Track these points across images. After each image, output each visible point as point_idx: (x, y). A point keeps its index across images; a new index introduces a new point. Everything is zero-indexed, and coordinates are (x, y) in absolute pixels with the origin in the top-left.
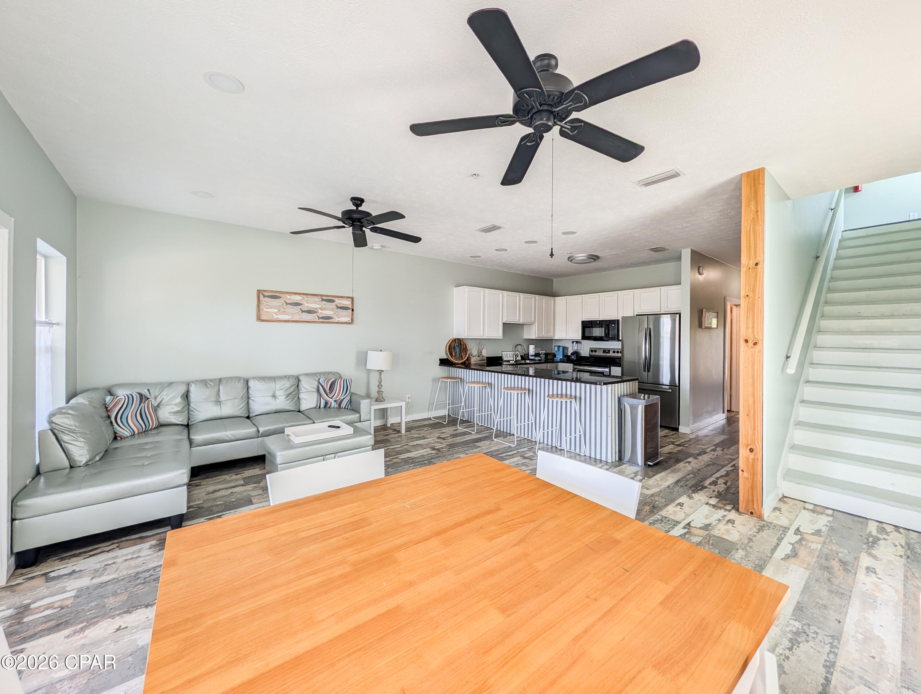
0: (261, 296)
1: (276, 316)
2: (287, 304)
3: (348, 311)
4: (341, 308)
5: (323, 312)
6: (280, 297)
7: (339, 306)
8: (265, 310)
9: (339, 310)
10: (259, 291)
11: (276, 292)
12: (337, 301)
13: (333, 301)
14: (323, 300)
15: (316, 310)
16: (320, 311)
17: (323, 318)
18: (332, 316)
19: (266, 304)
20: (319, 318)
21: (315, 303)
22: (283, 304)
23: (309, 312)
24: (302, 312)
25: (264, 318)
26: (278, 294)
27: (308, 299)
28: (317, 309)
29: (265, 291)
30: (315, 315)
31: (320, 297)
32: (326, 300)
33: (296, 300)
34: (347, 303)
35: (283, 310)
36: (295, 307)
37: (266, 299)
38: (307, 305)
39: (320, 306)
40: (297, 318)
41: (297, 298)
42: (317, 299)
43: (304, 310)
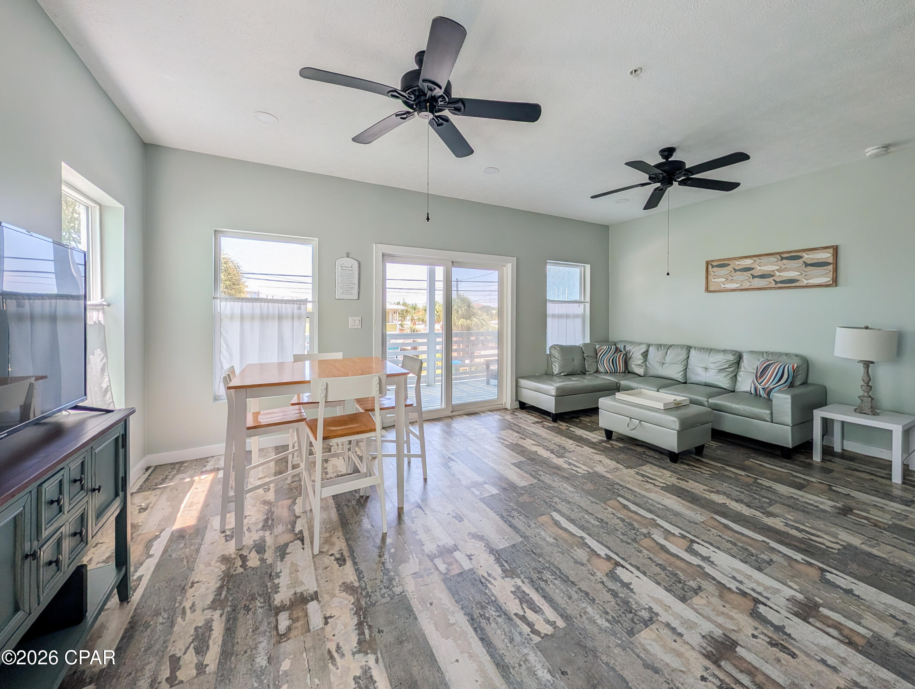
0: (710, 267)
1: (723, 286)
2: (736, 270)
3: (825, 268)
4: (812, 265)
5: (781, 274)
6: (729, 265)
7: (809, 262)
8: (713, 280)
9: (810, 268)
10: (707, 263)
11: (724, 260)
12: (806, 257)
13: (800, 257)
14: (782, 259)
15: (772, 273)
16: (778, 274)
17: (782, 282)
18: (797, 278)
19: (714, 274)
20: (776, 282)
21: (772, 264)
22: (731, 271)
23: (762, 276)
24: (753, 278)
25: (711, 289)
26: (726, 262)
27: (761, 261)
28: (773, 271)
29: (712, 261)
30: (771, 279)
31: (778, 256)
32: (787, 258)
33: (747, 265)
34: (827, 256)
35: (730, 278)
36: (745, 273)
37: (715, 269)
38: (759, 268)
39: (777, 267)
40: (746, 285)
41: (748, 262)
42: (772, 259)
43: (756, 275)
